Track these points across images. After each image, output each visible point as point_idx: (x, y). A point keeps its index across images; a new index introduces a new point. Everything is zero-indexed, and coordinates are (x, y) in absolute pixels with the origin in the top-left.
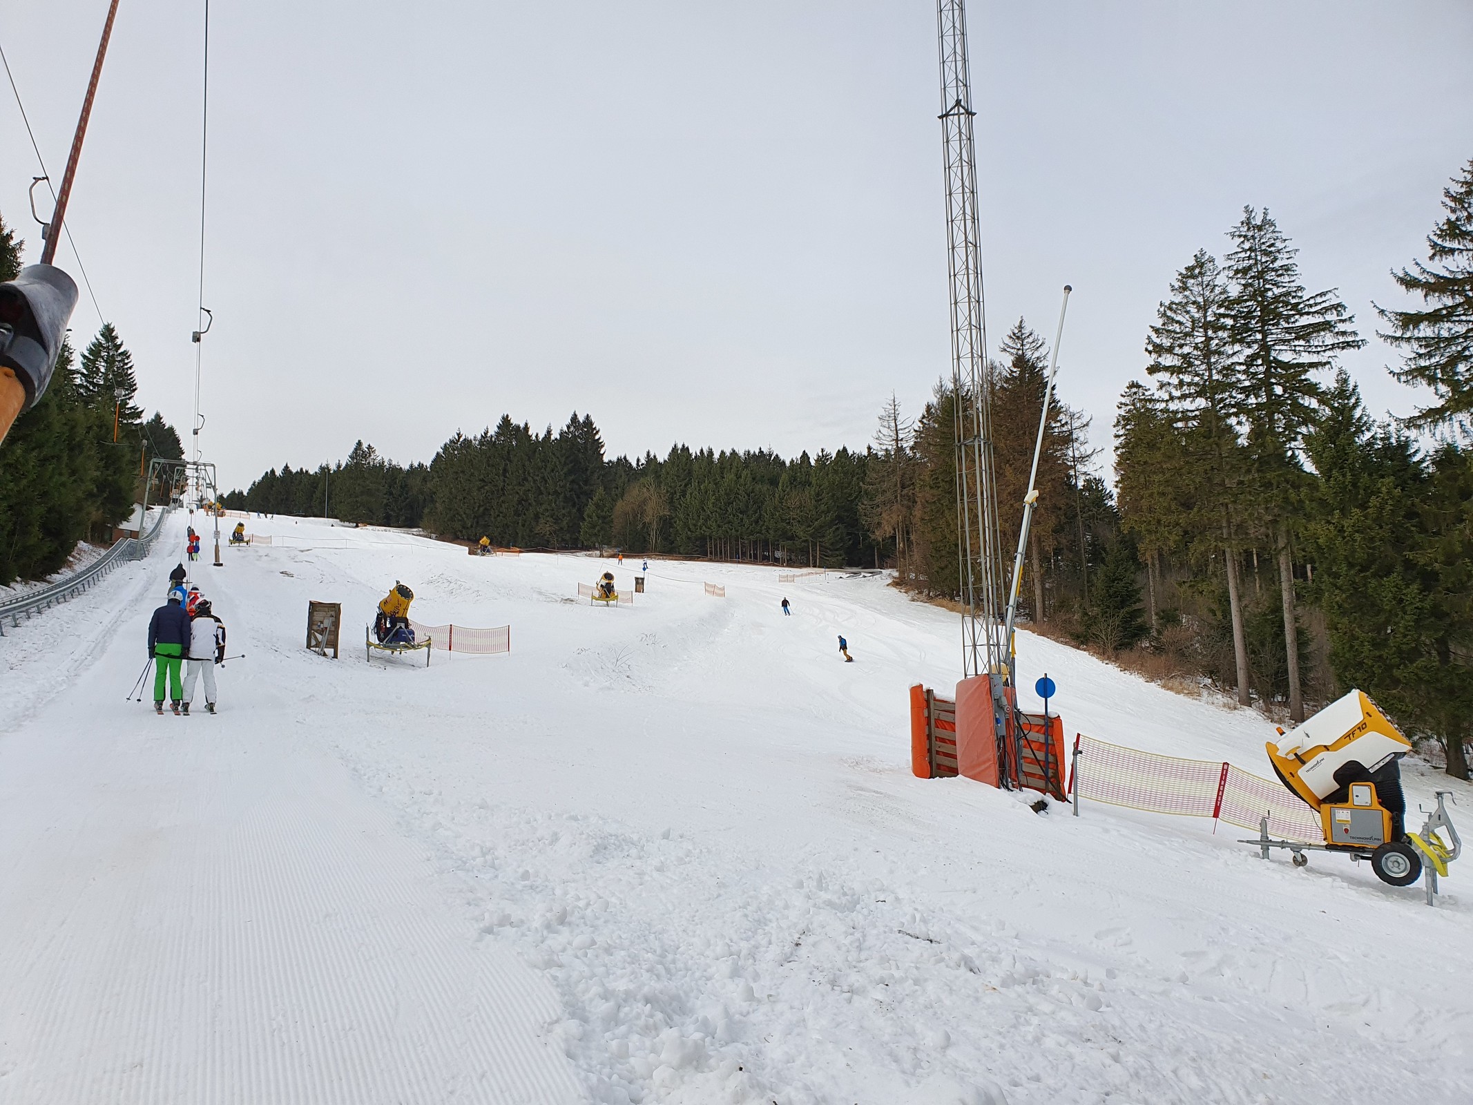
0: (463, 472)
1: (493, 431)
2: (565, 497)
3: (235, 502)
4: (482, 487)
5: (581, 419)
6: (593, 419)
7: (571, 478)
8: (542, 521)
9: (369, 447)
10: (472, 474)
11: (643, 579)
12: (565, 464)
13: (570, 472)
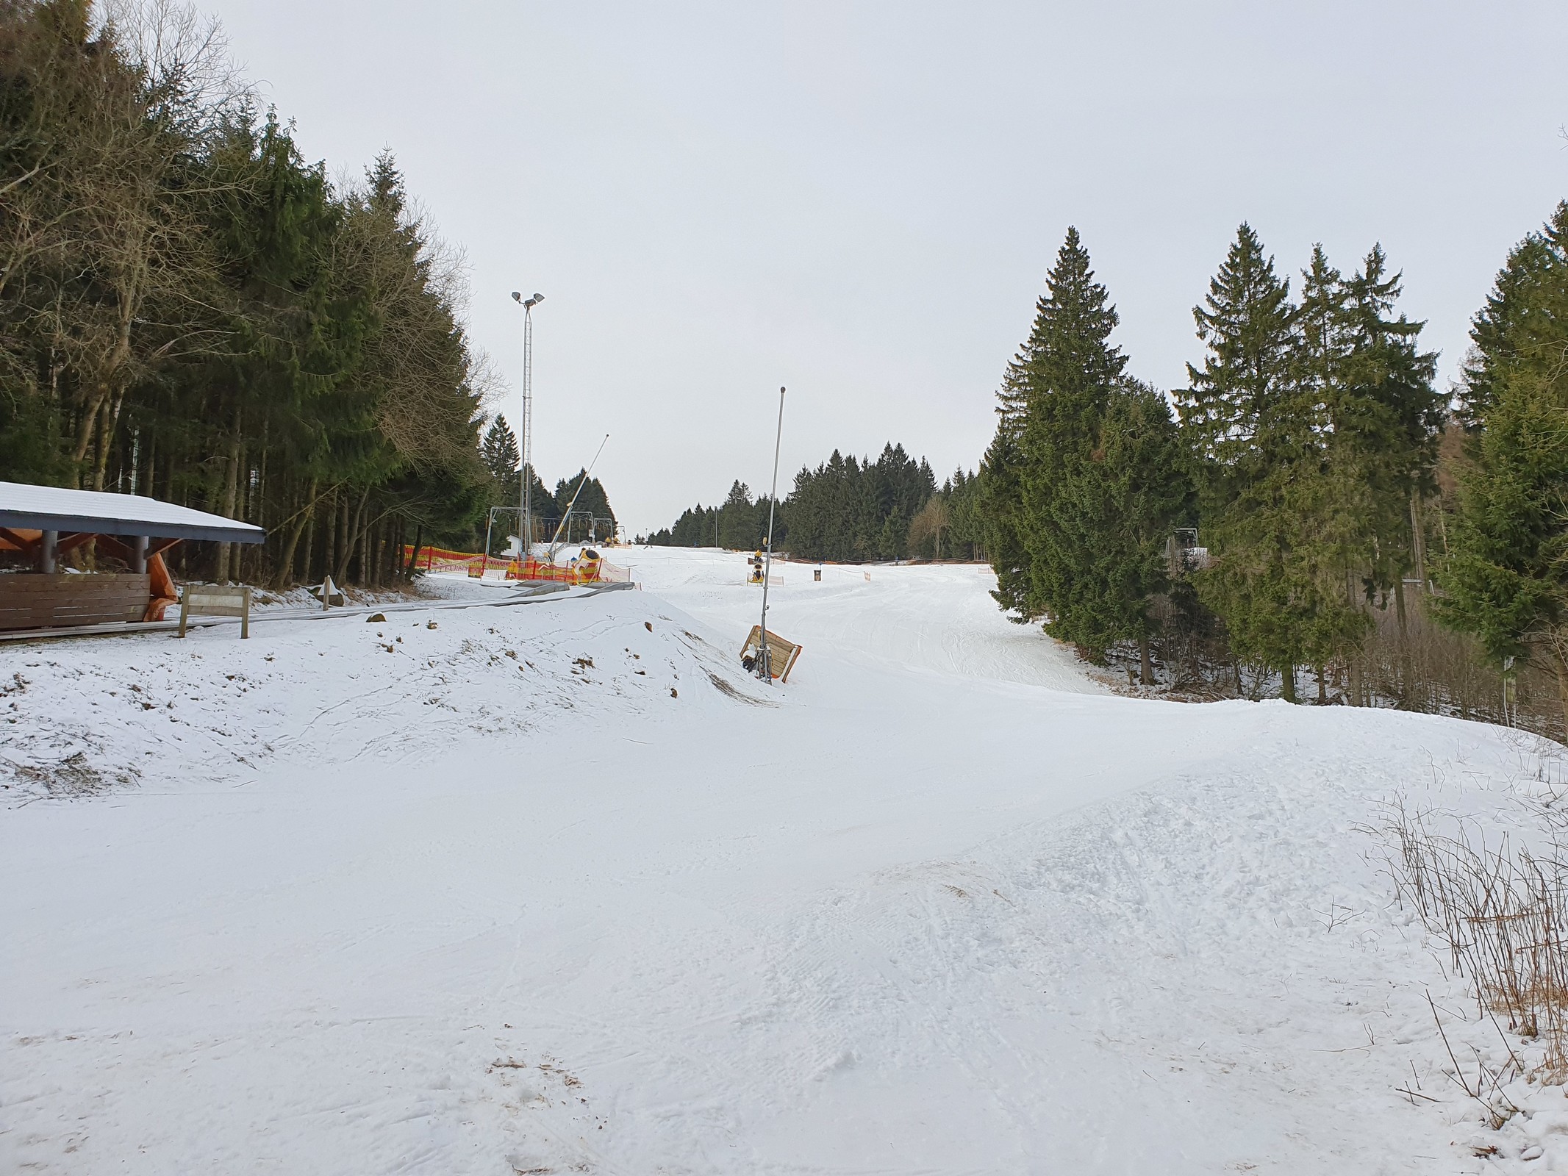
0: (805, 501)
1: (827, 462)
2: (877, 516)
3: (661, 539)
4: (818, 513)
5: (894, 447)
6: (903, 447)
7: (881, 500)
8: (859, 538)
9: (744, 485)
10: (811, 503)
11: (820, 571)
12: (877, 488)
13: (882, 494)
